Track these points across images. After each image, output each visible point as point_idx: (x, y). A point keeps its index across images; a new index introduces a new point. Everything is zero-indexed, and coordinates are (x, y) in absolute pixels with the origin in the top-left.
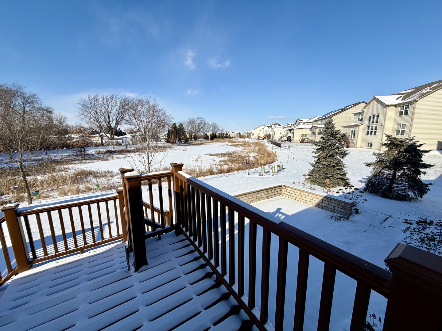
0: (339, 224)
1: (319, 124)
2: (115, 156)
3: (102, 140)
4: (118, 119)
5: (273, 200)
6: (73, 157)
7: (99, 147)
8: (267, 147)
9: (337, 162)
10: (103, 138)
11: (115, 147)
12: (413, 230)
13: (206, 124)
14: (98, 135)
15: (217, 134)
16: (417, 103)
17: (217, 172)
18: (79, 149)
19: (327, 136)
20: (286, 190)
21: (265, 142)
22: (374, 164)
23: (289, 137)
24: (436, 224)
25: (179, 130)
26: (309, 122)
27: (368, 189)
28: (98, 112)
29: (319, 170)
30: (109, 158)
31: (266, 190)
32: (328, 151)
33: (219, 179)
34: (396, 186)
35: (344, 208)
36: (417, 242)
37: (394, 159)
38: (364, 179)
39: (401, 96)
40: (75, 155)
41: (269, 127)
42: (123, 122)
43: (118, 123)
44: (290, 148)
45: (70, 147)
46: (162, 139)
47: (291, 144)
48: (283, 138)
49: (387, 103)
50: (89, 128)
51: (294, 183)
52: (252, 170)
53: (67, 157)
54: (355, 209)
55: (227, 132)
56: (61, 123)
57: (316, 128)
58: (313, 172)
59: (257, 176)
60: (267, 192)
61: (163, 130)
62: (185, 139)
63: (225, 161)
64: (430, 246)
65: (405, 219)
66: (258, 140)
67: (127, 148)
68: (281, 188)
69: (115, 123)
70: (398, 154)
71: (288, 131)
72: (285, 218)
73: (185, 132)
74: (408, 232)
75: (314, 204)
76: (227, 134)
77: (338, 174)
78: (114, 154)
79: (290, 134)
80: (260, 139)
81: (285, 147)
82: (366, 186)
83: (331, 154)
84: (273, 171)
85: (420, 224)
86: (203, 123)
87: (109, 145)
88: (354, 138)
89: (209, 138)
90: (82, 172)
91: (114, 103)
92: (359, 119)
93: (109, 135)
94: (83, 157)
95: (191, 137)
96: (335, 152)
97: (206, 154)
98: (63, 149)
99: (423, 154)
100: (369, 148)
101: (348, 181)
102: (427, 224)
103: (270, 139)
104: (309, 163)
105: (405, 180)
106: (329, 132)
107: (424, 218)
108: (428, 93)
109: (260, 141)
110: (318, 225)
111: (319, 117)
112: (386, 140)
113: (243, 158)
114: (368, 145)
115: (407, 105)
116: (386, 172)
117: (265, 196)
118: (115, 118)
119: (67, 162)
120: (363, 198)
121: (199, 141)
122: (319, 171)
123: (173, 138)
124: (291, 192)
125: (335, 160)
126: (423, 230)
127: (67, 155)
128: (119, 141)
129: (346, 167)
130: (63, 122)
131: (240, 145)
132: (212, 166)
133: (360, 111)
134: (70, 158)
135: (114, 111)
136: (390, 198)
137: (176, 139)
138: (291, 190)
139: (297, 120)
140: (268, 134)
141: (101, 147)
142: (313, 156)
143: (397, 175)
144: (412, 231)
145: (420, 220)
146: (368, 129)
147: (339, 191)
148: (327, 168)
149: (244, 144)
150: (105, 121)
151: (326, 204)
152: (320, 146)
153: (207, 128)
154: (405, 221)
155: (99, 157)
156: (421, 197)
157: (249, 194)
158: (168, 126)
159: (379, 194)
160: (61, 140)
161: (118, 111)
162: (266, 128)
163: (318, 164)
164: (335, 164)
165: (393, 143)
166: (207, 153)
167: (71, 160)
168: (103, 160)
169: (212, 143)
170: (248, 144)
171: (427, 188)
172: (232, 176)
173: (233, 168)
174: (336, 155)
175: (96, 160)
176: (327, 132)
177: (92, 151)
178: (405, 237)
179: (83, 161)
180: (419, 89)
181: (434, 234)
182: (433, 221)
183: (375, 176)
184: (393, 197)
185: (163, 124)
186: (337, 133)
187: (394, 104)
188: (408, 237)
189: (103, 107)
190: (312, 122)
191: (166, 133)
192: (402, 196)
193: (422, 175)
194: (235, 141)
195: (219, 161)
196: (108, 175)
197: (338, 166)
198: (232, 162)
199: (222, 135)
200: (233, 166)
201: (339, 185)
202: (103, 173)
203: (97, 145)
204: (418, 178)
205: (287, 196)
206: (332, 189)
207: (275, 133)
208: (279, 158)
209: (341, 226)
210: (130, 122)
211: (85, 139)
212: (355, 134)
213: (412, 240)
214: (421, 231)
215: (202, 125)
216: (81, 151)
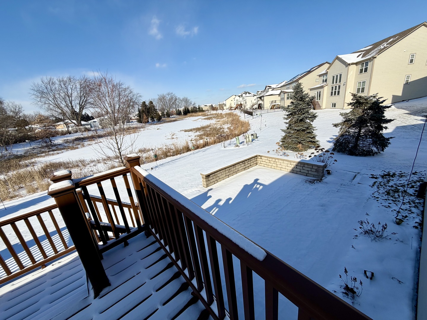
0: (313, 187)
1: (288, 88)
2: (86, 143)
3: (68, 127)
4: (81, 102)
5: (250, 171)
6: (39, 149)
7: (66, 136)
8: (240, 116)
9: (307, 126)
10: (69, 125)
11: (84, 133)
12: (379, 184)
13: (177, 99)
14: (62, 123)
15: (190, 109)
16: (375, 59)
17: (193, 148)
18: (43, 140)
19: (297, 101)
20: (261, 160)
21: (238, 112)
22: (342, 124)
23: (259, 104)
24: (398, 176)
25: (149, 108)
26: (277, 88)
27: (336, 149)
28: (56, 97)
29: (290, 135)
30: (79, 146)
31: (242, 162)
32: (298, 116)
33: (196, 155)
34: (361, 143)
35: (317, 171)
36: (384, 195)
37: (359, 118)
38: (331, 138)
39: (361, 54)
40: (40, 147)
41: (239, 96)
42: (88, 105)
43: (82, 108)
44: (262, 116)
45: (33, 139)
46: (133, 119)
47: (263, 112)
48: (254, 106)
49: (349, 62)
50: (51, 116)
51: (268, 152)
52: (228, 142)
53: (31, 150)
54: (327, 171)
55: (199, 106)
56: (17, 114)
57: (284, 93)
58: (285, 138)
59: (233, 147)
60: (243, 164)
61: (133, 111)
62: (157, 117)
63: (201, 135)
64: (395, 198)
65: (371, 175)
66: (230, 111)
67: (97, 133)
68: (257, 158)
69: (79, 107)
70: (363, 112)
71: (259, 99)
72: (263, 188)
73: (156, 109)
74: (375, 187)
75: (289, 171)
76: (199, 108)
77: (309, 137)
78: (84, 141)
79: (260, 102)
80: (233, 110)
81: (257, 115)
82: (334, 146)
83: (301, 118)
84: (248, 141)
85: (385, 177)
86: (174, 99)
87: (76, 132)
88: (320, 100)
89: (182, 113)
90: (50, 164)
91: (73, 86)
92: (323, 80)
93: (74, 121)
94: (50, 148)
95: (163, 115)
96: (305, 116)
97: (181, 131)
98: (25, 142)
99: (385, 110)
100: (333, 107)
101: (318, 143)
102: (390, 176)
103: (241, 109)
104: (281, 129)
105: (369, 137)
106: (299, 97)
107: (387, 171)
108: (385, 49)
109: (232, 111)
110: (294, 191)
111: (287, 81)
112: (352, 100)
113: (217, 130)
114: (333, 105)
115: (366, 62)
116: (352, 131)
117: (242, 168)
118: (78, 102)
119: (32, 156)
120: (333, 159)
121: (172, 117)
122: (291, 137)
123: (145, 117)
124: (266, 161)
125: (305, 124)
126: (388, 182)
127: (31, 148)
128: (87, 126)
129: (316, 130)
130: (19, 112)
131: (214, 117)
132: (187, 143)
133: (324, 72)
134: (35, 151)
135: (75, 94)
136: (356, 155)
137: (148, 118)
138: (266, 159)
139: (266, 86)
140: (239, 103)
141: (68, 135)
142: (285, 123)
143: (362, 132)
144: (378, 186)
145: (384, 174)
146: (332, 90)
147: (311, 155)
148: (298, 132)
149: (218, 116)
150: (67, 106)
151: (300, 169)
152: (290, 111)
153: (178, 103)
154: (371, 176)
155: (68, 147)
156: (383, 150)
157: (226, 168)
158: (137, 106)
159: (346, 152)
160: (20, 133)
161: (79, 94)
162: (237, 98)
163: (289, 130)
164: (305, 128)
165: (358, 102)
166: (182, 129)
167: (37, 153)
168: (73, 148)
169: (185, 119)
170: (221, 116)
171: (389, 142)
172: (209, 150)
173: (208, 142)
174: (306, 119)
175: (65, 150)
176: (297, 96)
177: (59, 141)
178: (373, 191)
179: (51, 152)
180: (377, 45)
181: (397, 185)
182: (395, 173)
183: (342, 135)
184: (359, 153)
185: (132, 104)
186: (306, 97)
187: (355, 62)
188: (376, 192)
189: (61, 91)
190: (280, 88)
191: (137, 113)
192: (366, 151)
193: (384, 130)
194: (208, 114)
195: (194, 136)
196: (80, 165)
197: (308, 130)
198: (207, 136)
199: (195, 109)
200: (208, 140)
201: (310, 148)
202: (74, 163)
203: (63, 134)
204: (380, 133)
205: (263, 165)
206: (304, 153)
207: (246, 101)
208: (252, 127)
209: (315, 189)
210: (95, 105)
211: (48, 128)
212: (321, 95)
213: (379, 194)
214: (386, 184)
215: (174, 100)
216: (46, 142)
